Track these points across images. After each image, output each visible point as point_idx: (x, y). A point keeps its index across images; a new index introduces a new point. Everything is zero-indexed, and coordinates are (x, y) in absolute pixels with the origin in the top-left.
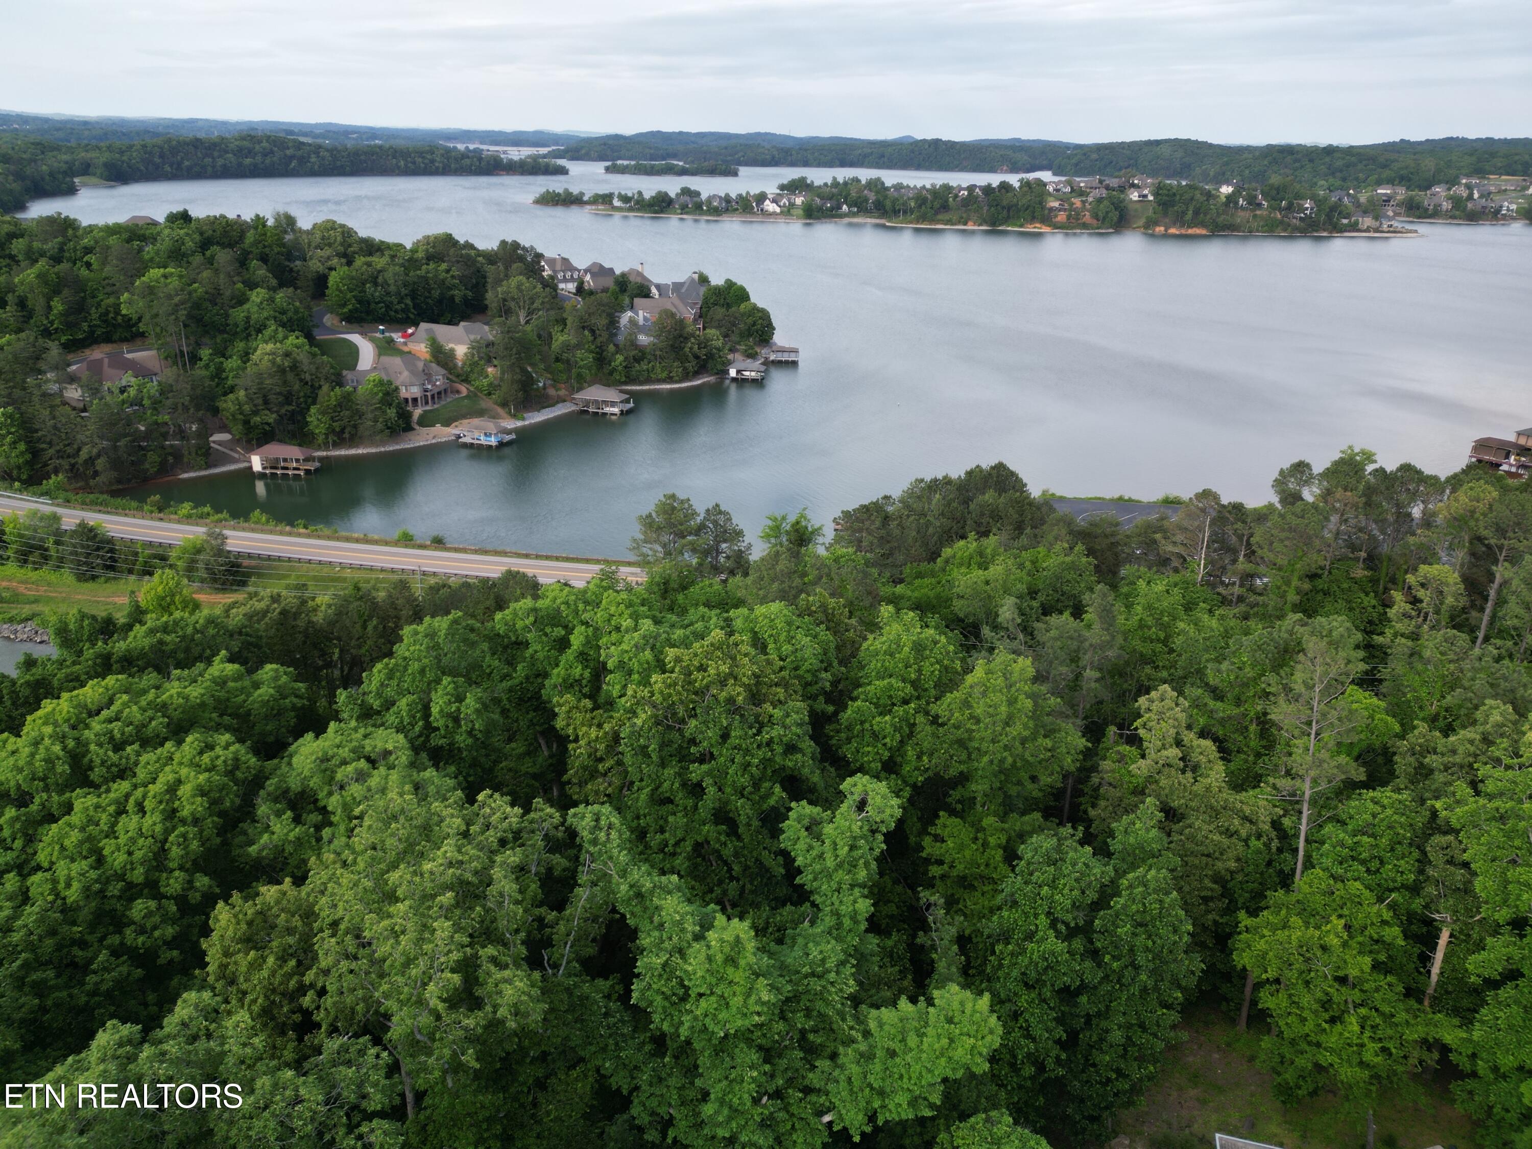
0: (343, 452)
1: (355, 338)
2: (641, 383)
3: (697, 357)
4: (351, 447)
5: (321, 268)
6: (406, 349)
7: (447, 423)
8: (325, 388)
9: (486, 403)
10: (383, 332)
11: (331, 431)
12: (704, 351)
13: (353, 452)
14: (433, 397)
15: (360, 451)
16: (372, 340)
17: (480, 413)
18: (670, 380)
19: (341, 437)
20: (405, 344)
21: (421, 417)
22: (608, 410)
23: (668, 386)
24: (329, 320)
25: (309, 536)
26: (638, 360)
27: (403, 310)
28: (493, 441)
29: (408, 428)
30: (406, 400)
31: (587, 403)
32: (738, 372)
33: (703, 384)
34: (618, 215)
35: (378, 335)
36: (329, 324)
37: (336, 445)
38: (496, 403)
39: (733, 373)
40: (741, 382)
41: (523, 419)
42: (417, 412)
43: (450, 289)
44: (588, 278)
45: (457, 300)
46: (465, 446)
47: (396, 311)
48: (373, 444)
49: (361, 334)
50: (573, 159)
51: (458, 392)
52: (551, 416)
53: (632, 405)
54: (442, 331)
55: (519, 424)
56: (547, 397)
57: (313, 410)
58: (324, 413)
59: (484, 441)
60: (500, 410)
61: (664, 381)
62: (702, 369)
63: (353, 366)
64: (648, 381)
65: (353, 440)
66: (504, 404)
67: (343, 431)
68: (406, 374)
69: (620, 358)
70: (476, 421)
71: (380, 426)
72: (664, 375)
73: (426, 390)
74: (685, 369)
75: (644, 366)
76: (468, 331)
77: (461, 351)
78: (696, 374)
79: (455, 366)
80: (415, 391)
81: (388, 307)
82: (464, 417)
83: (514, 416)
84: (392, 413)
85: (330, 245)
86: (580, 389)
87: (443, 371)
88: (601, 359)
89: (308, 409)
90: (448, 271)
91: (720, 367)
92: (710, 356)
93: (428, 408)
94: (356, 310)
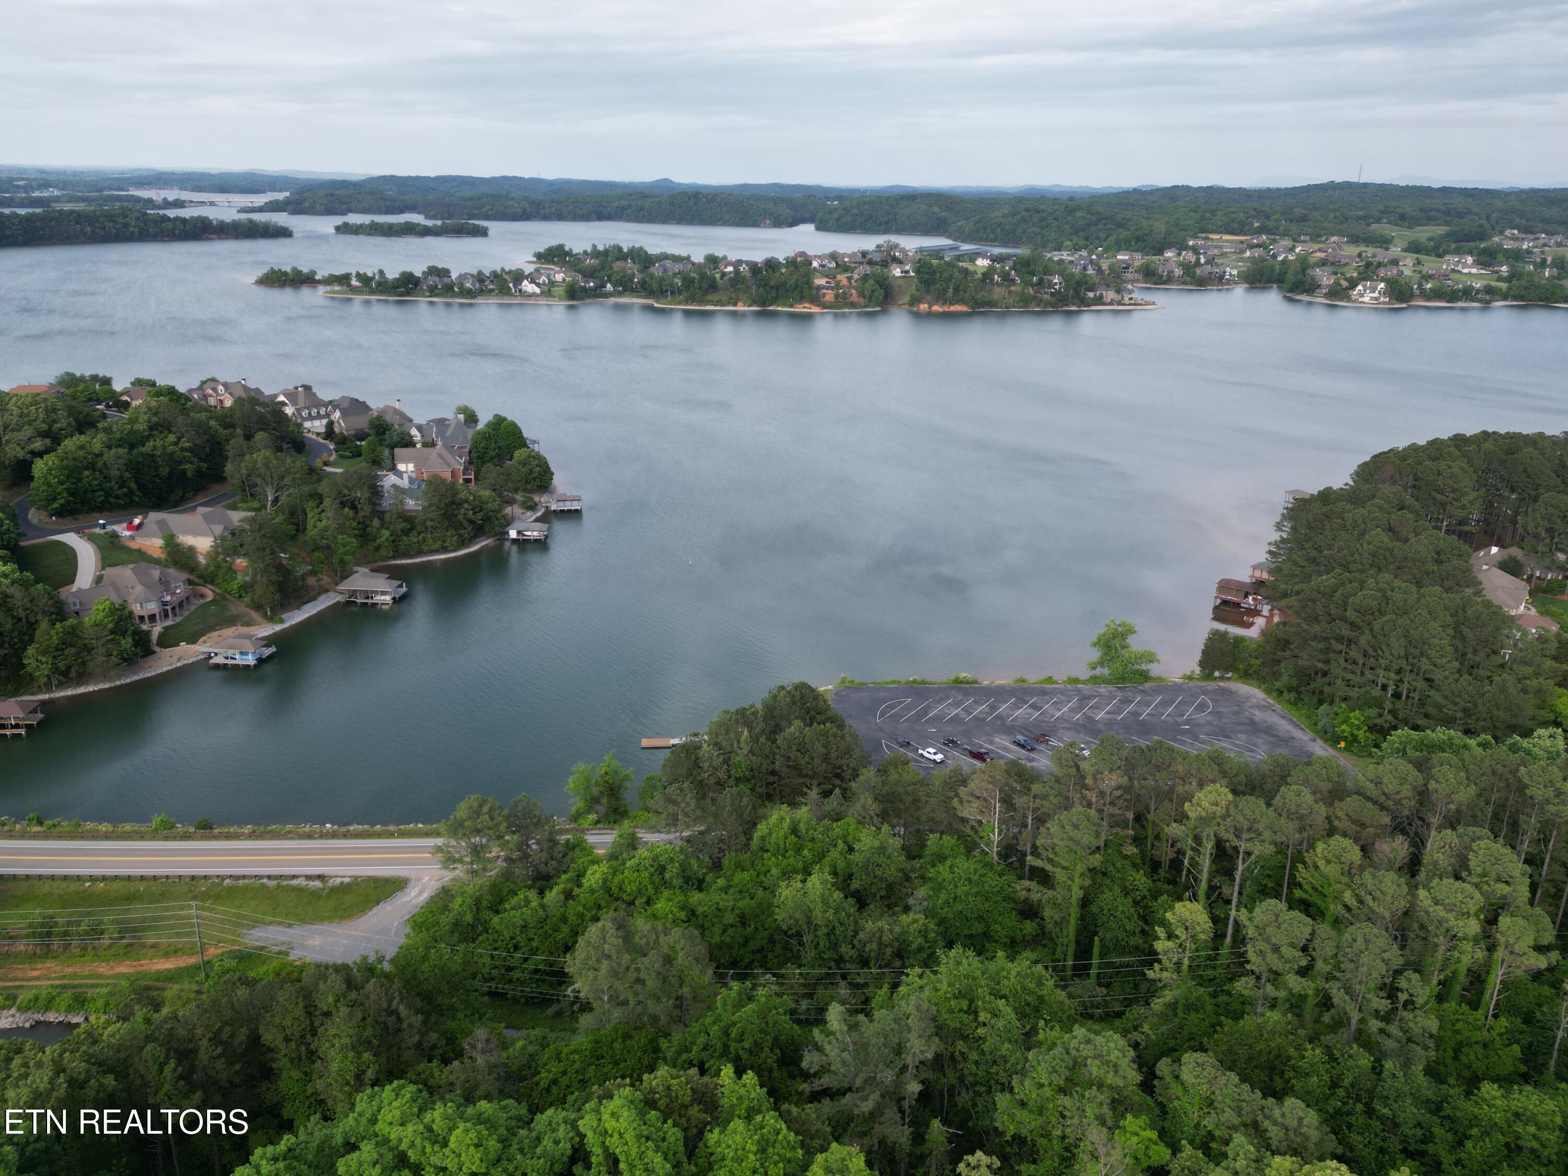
0: (70, 692)
1: (70, 539)
2: (412, 557)
3: (472, 522)
4: (79, 684)
5: (21, 454)
6: (134, 545)
7: (193, 640)
8: (44, 625)
9: (239, 607)
10: (104, 526)
11: (55, 670)
12: (480, 515)
13: (81, 690)
14: (173, 609)
15: (90, 688)
16: (91, 539)
17: (232, 621)
18: (444, 550)
19: (65, 677)
20: (132, 538)
21: (161, 635)
22: (379, 598)
23: (443, 556)
24: (34, 516)
25: (46, 836)
26: (406, 532)
27: (125, 495)
28: (250, 660)
29: (149, 652)
30: (142, 618)
31: (354, 593)
32: (519, 533)
33: (482, 548)
34: (358, 298)
35: (97, 530)
36: (35, 521)
37: (61, 685)
38: (248, 606)
39: (513, 534)
40: (522, 543)
41: (282, 621)
42: (157, 630)
43: (180, 463)
44: (337, 415)
45: (189, 474)
46: (217, 667)
47: (117, 497)
48: (105, 677)
49: (78, 531)
50: (294, 212)
51: (203, 596)
52: (314, 612)
53: (404, 589)
54: (174, 519)
55: (278, 628)
56: (306, 588)
57: (31, 651)
58: (44, 653)
59: (240, 660)
60: (254, 615)
61: (437, 551)
62: (479, 531)
63: (71, 580)
64: (420, 553)
65: (82, 679)
66: (258, 607)
67: (69, 668)
68: (139, 589)
69: (386, 533)
70: (229, 632)
71: (114, 660)
72: (437, 545)
73: (165, 604)
74: (460, 535)
75: (414, 538)
76: (208, 519)
77: (203, 544)
78: (472, 540)
79: (198, 563)
80: (153, 607)
81: (108, 493)
82: (212, 628)
83: (271, 620)
84: (127, 643)
85: (30, 423)
86: (344, 577)
87: (185, 576)
88: (364, 535)
89: (25, 649)
90: (176, 444)
91: (497, 529)
92: (487, 519)
93: (169, 623)
94: (69, 502)
